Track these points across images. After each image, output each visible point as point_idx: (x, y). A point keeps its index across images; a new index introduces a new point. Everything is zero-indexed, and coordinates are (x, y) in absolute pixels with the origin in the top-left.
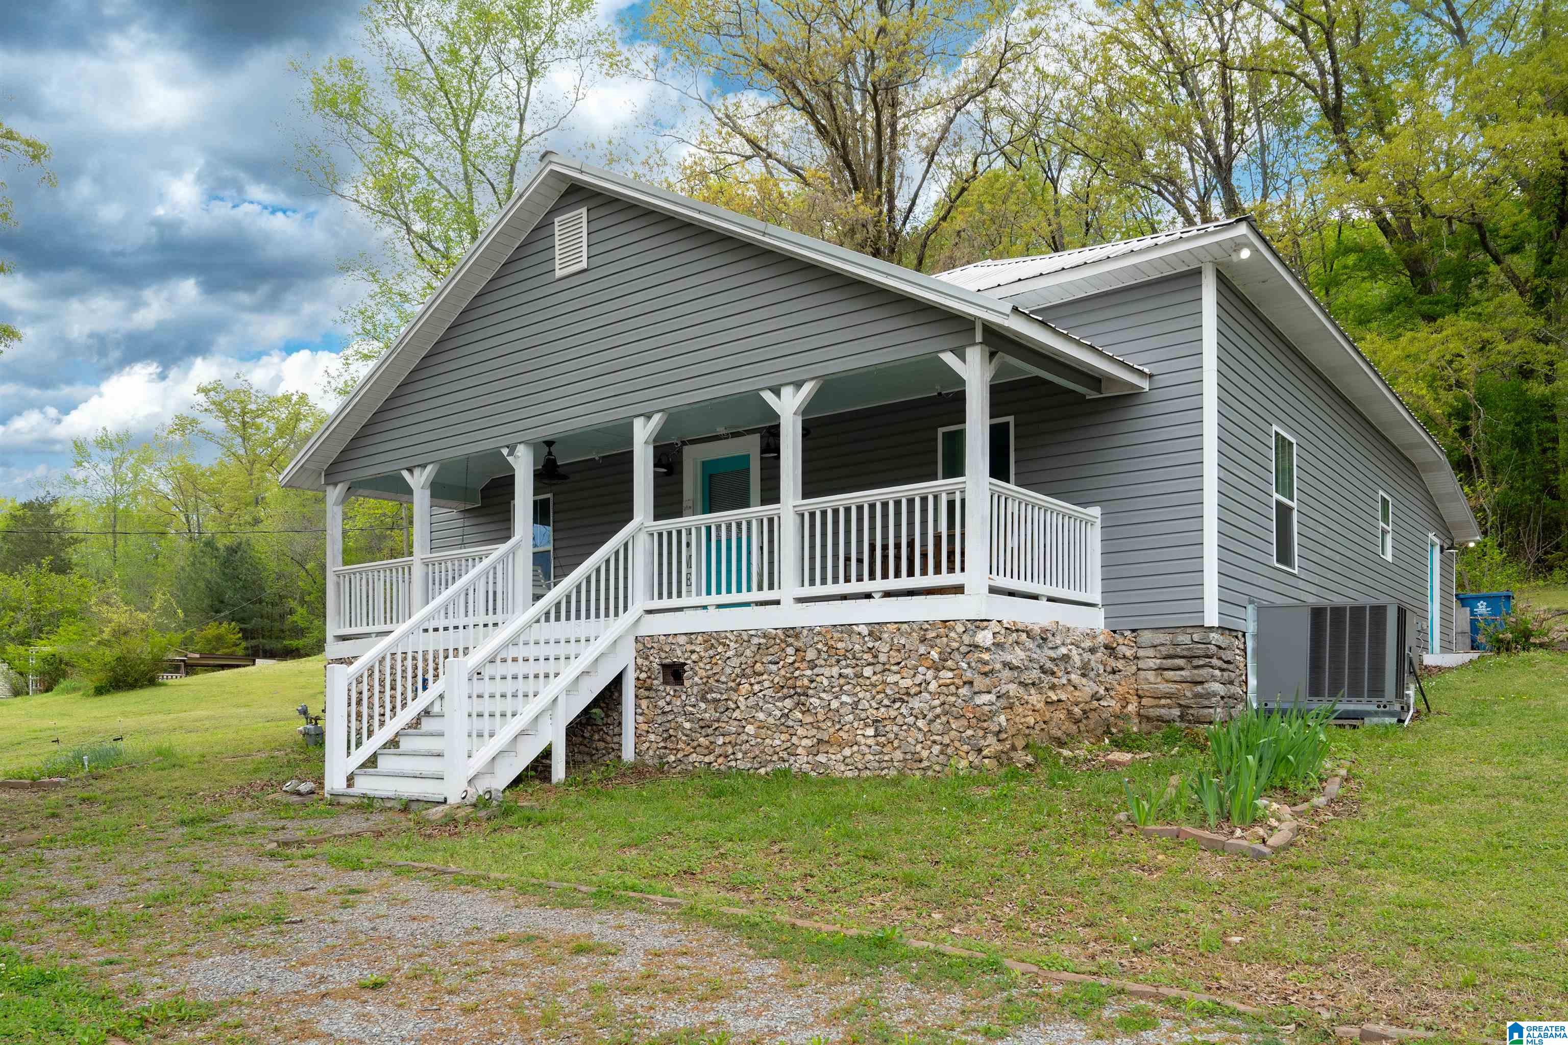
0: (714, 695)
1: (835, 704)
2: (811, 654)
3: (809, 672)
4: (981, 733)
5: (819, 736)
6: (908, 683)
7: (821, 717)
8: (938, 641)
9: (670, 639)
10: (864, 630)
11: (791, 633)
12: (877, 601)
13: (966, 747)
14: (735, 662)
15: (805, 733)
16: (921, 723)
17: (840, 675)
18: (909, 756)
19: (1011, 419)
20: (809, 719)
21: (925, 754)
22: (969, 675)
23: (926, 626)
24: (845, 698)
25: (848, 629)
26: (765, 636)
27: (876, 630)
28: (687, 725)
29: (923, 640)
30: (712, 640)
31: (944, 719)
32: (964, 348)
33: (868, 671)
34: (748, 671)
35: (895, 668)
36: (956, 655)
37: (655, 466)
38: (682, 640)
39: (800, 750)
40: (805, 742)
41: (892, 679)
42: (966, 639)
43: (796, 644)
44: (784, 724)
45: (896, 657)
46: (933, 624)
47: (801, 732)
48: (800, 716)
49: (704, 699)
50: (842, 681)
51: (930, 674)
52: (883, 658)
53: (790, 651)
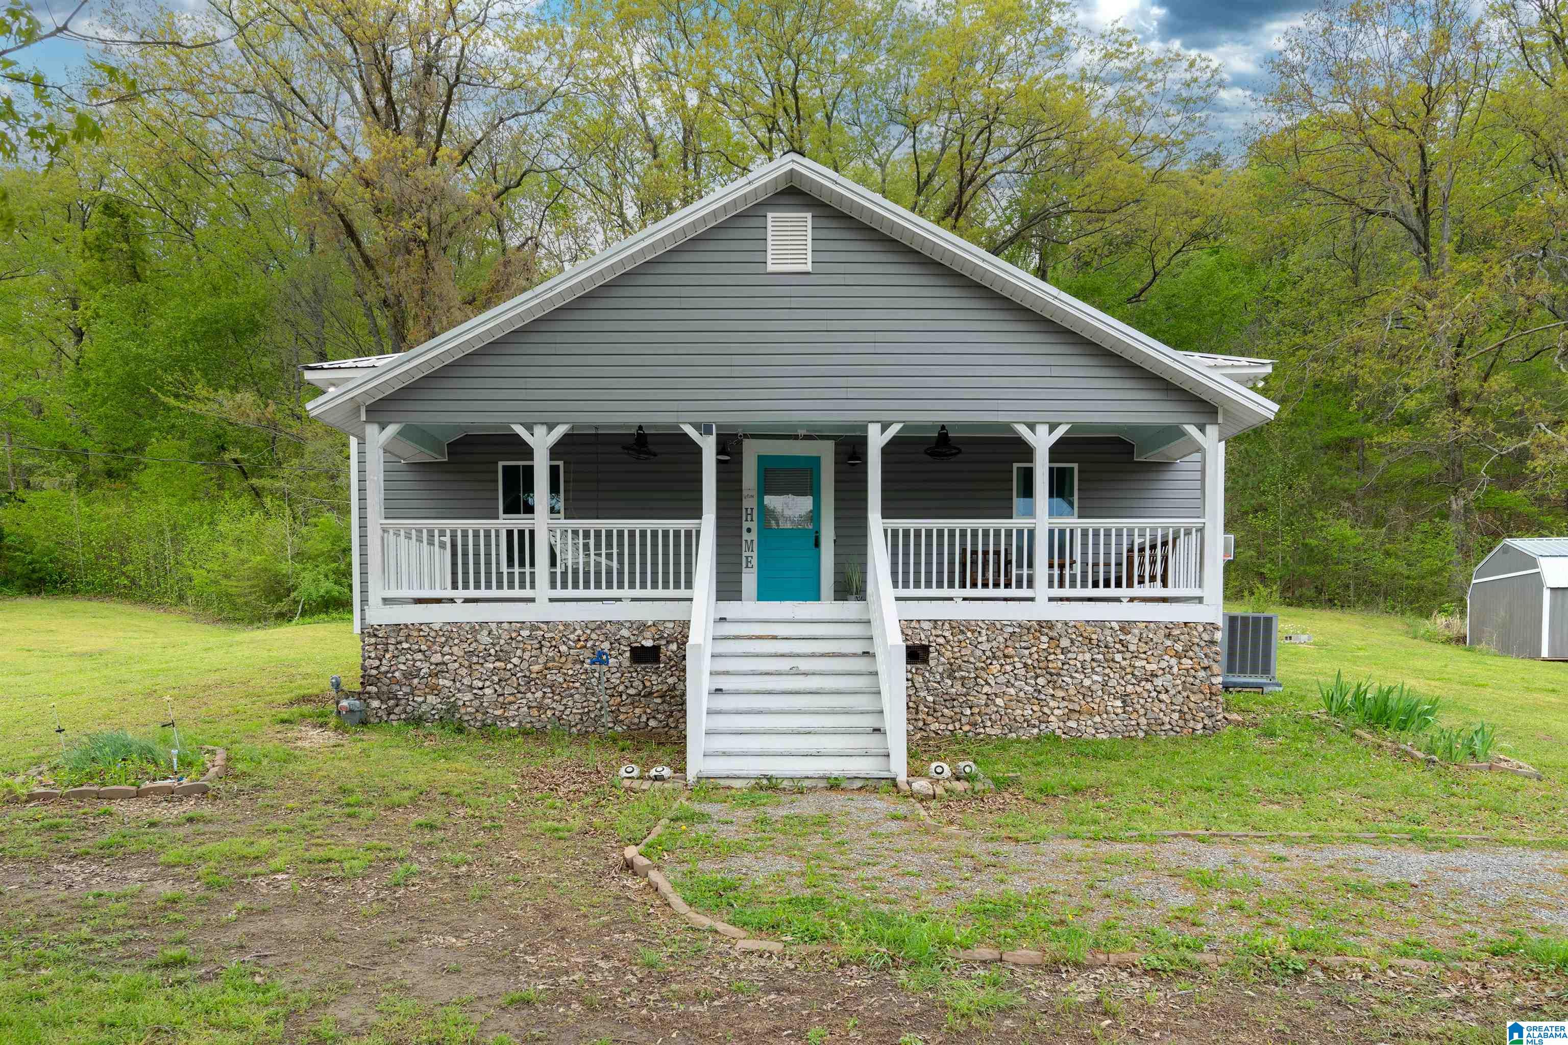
0: (963, 673)
1: (1087, 682)
2: (1065, 643)
3: (1062, 657)
4: (1215, 704)
5: (1071, 707)
6: (1153, 667)
7: (1072, 691)
8: (1182, 637)
9: (914, 624)
10: (1116, 626)
11: (1044, 626)
12: (1125, 604)
13: (1202, 714)
14: (986, 646)
15: (1056, 705)
16: (1163, 696)
17: (1093, 660)
18: (1153, 721)
19: (1075, 466)
20: (1060, 694)
21: (1167, 719)
22: (1206, 663)
23: (1171, 626)
24: (1095, 678)
25: (1101, 624)
26: (1020, 626)
27: (1125, 627)
28: (930, 699)
29: (1168, 636)
30: (959, 627)
31: (1185, 694)
32: (1205, 424)
33: (1118, 657)
34: (1000, 654)
35: (1143, 656)
36: (1196, 648)
37: (718, 453)
38: (926, 625)
39: (1052, 718)
40: (1056, 712)
41: (1138, 664)
42: (1206, 637)
43: (1050, 634)
44: (1037, 697)
45: (1143, 647)
46: (1176, 625)
47: (1053, 704)
48: (1051, 691)
49: (951, 676)
50: (1095, 664)
51: (1174, 661)
52: (1132, 648)
53: (1044, 639)
